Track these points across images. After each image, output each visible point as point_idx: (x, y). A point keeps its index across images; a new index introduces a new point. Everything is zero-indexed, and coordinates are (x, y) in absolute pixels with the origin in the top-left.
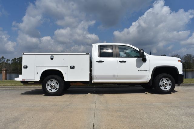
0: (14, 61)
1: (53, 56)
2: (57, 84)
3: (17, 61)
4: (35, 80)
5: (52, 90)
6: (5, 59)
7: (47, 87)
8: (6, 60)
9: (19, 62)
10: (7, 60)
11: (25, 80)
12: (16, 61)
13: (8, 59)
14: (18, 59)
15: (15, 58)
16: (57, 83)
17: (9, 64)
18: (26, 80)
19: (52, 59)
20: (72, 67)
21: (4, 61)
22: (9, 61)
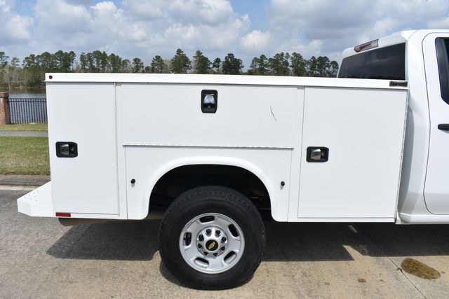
0: (29, 63)
1: (215, 93)
2: (235, 234)
3: (38, 63)
4: (123, 217)
5: (211, 260)
6: (8, 57)
7: (183, 247)
8: (9, 61)
9: (40, 64)
10: (13, 61)
11: (69, 215)
12: (36, 61)
13: (15, 59)
14: (38, 56)
15: (31, 55)
16: (232, 228)
17: (19, 70)
18: (73, 216)
19: (209, 108)
20: (318, 155)
21: (6, 63)
22: (18, 63)
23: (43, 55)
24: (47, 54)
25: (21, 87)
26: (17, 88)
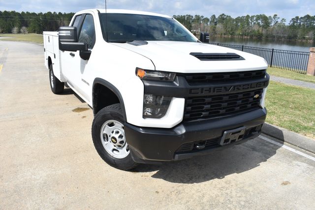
3: (300, 23)
6: (279, 18)
8: (279, 21)
9: (302, 23)
10: (282, 21)
12: (299, 21)
13: (283, 19)
14: (301, 18)
15: (296, 17)
21: (277, 22)
22: (285, 22)
23: (305, 17)
24: (308, 17)
25: (283, 39)
26: (280, 39)
